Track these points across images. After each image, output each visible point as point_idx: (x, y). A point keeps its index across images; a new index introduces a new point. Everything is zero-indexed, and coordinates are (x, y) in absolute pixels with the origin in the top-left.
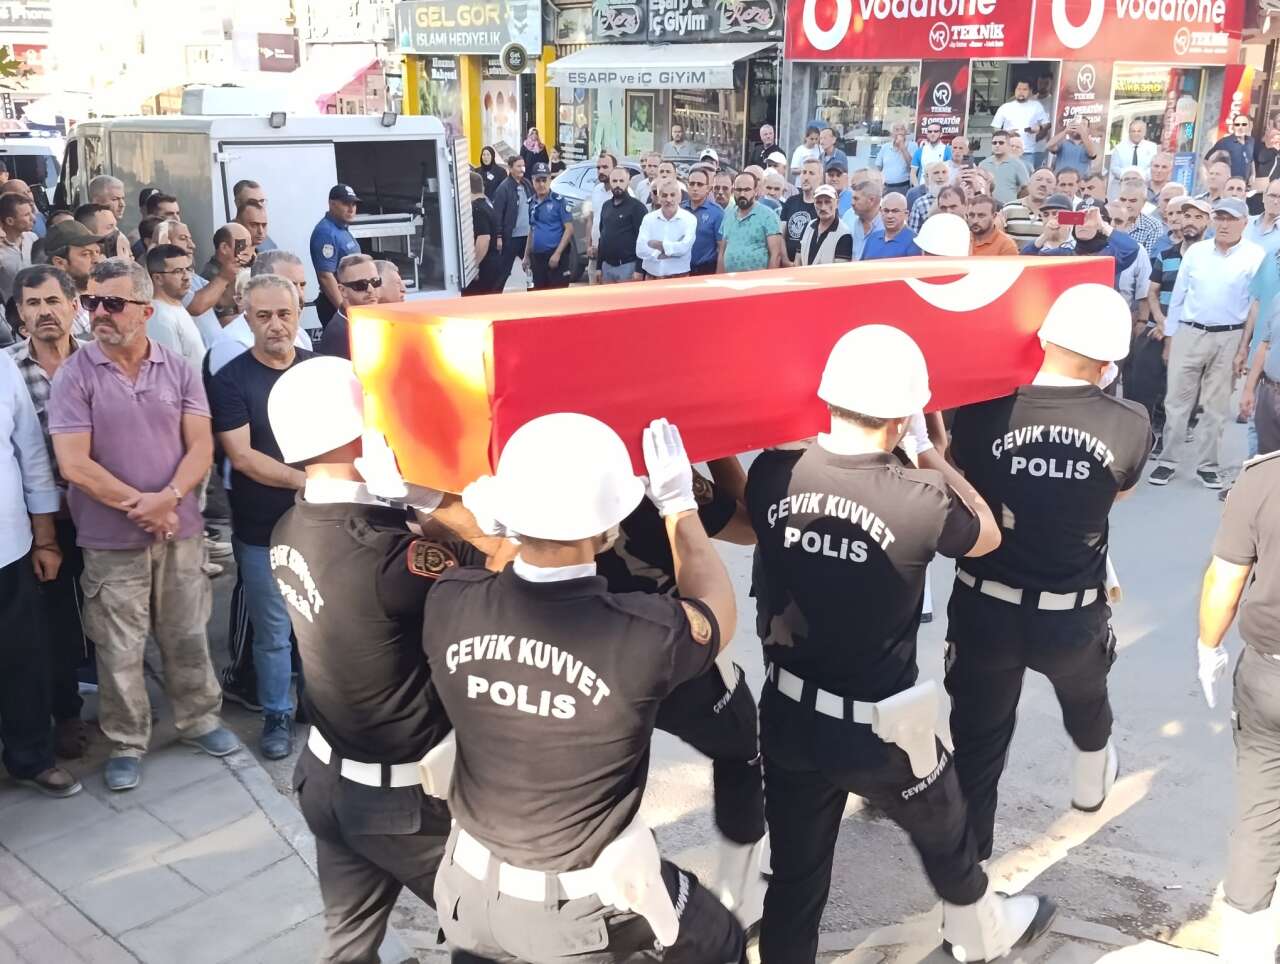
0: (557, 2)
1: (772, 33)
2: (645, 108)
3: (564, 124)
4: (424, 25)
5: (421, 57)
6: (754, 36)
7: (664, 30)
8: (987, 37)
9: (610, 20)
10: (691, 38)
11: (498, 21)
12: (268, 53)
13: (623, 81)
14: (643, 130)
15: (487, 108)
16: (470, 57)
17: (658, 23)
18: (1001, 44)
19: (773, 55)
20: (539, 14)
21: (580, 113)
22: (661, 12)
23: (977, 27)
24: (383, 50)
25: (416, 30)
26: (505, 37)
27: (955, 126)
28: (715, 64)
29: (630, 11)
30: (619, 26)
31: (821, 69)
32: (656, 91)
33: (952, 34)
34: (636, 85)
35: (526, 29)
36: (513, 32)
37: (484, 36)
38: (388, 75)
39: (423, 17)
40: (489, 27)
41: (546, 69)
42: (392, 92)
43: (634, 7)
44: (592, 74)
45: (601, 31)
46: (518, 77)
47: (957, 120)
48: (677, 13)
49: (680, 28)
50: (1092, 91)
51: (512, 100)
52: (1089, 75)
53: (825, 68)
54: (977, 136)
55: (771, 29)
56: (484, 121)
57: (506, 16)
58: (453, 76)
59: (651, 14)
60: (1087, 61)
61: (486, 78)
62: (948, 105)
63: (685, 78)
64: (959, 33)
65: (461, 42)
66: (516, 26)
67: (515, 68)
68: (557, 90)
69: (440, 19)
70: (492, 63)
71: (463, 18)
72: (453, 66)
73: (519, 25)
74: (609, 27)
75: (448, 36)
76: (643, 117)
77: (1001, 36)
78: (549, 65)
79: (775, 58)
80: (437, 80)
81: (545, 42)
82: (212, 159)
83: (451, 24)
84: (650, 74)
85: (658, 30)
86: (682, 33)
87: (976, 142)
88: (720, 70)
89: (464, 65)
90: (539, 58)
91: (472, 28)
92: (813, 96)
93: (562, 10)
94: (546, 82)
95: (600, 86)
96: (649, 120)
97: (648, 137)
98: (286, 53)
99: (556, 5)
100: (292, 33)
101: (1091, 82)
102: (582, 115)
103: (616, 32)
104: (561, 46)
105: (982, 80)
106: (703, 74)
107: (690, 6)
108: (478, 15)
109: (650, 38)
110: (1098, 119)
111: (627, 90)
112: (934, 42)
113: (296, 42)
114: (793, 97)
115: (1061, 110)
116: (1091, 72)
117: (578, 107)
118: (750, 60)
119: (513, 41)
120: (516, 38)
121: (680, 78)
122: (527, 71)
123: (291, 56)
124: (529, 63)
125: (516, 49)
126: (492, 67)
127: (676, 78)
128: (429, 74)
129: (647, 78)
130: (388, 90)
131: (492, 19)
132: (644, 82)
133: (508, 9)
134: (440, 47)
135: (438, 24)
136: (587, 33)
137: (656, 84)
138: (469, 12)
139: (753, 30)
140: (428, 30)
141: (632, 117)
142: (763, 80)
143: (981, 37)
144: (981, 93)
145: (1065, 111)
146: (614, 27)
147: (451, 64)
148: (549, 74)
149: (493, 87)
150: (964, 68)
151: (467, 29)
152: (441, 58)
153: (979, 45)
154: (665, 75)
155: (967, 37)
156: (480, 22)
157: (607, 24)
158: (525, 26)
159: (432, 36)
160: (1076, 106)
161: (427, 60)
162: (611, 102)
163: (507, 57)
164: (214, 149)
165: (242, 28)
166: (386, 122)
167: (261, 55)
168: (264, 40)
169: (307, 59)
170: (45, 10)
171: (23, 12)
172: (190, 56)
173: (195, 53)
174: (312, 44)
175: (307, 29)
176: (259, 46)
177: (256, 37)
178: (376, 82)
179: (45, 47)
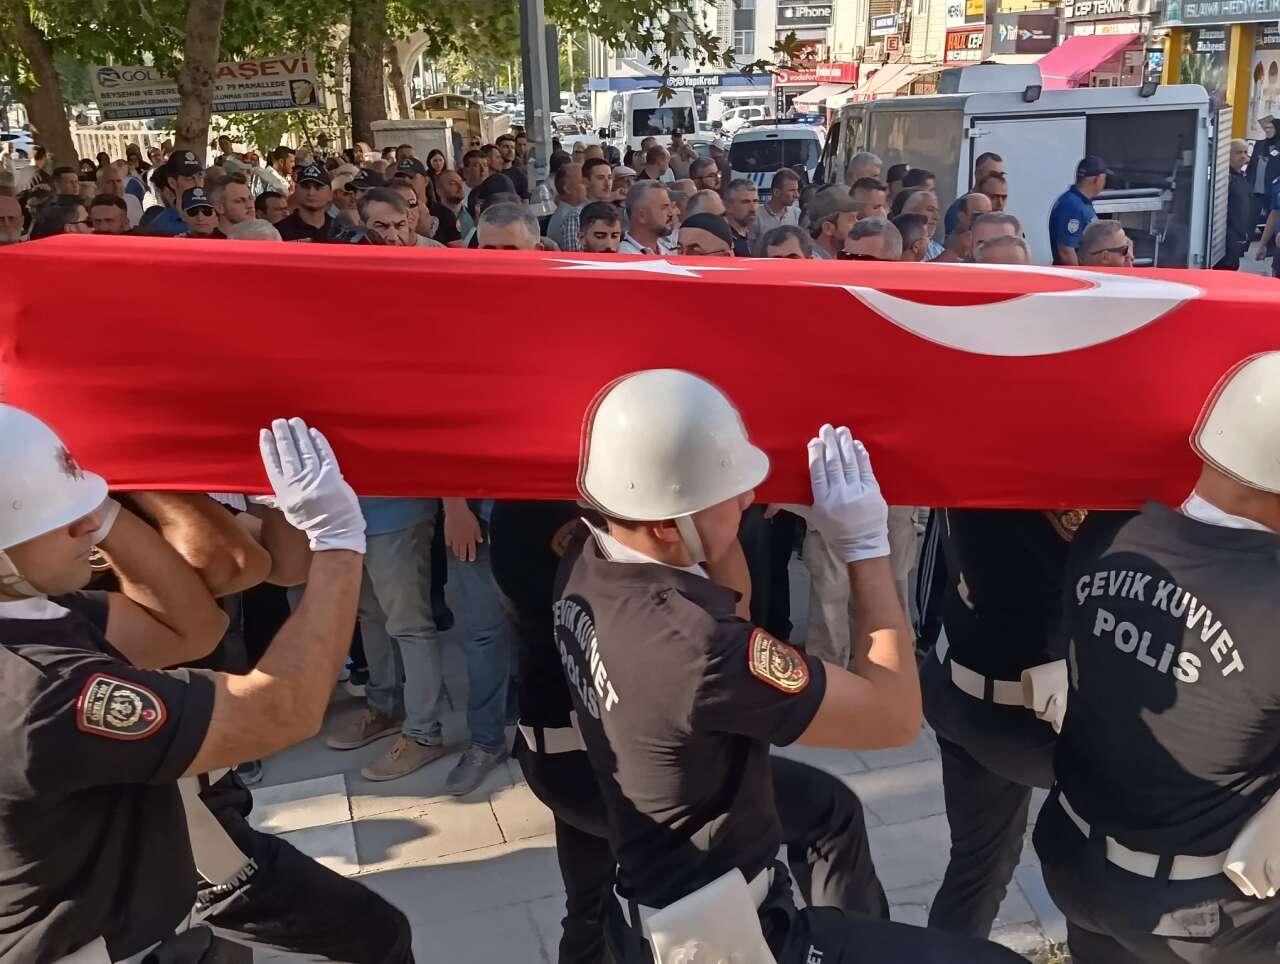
5: (1187, 29)
12: (1026, 34)
15: (1256, 81)
16: (1243, 26)
24: (1147, 24)
37: (1262, 2)
38: (1149, 50)
42: (1152, 66)
56: (1252, 95)
58: (1221, 47)
61: (1259, 47)
65: (1234, 11)
70: (1268, 30)
72: (1222, 36)
75: (1221, 7)
80: (1203, 53)
82: (964, 134)
89: (1236, 35)
98: (1044, 34)
100: (1054, 13)
113: (1056, 22)
123: (1049, 37)
126: (1267, 35)
128: (1194, 47)
130: (1147, 66)
134: (1211, 17)
147: (1221, 35)
149: (1267, 57)
152: (1209, 29)
159: (1204, 7)
161: (1193, 33)
164: (967, 124)
165: (1006, 11)
166: (1144, 92)
167: (1019, 36)
168: (1025, 20)
169: (1066, 38)
170: (824, 7)
171: (806, 10)
172: (950, 42)
173: (956, 39)
174: (1073, 23)
175: (1071, 8)
176: (1019, 28)
177: (1016, 19)
178: (1135, 59)
179: (819, 41)
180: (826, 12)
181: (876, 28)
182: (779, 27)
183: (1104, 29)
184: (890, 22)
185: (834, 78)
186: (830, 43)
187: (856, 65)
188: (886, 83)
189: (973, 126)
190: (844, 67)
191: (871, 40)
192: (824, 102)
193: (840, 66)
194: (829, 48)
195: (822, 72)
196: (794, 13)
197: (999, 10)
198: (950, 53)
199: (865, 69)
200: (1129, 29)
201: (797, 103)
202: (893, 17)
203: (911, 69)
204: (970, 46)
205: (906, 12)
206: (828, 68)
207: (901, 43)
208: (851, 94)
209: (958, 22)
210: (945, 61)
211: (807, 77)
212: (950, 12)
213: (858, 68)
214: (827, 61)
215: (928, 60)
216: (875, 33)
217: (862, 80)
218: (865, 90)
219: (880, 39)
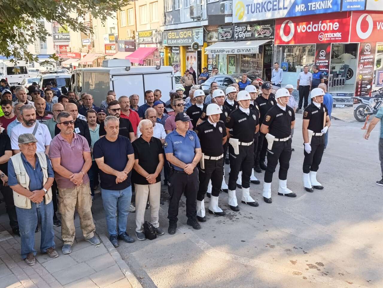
0: (208, 30)
1: (270, 37)
2: (233, 59)
3: (210, 65)
4: (170, 38)
5: (169, 47)
6: (265, 38)
7: (239, 37)
8: (336, 37)
9: (223, 35)
10: (247, 39)
11: (191, 36)
12: (127, 47)
13: (226, 52)
14: (232, 66)
15: (188, 61)
16: (183, 46)
17: (237, 35)
18: (340, 39)
19: (271, 43)
20: (202, 34)
21: (214, 61)
22: (238, 32)
23: (333, 34)
24: (158, 45)
25: (168, 39)
26: (193, 40)
27: (327, 63)
28: (253, 46)
29: (229, 32)
30: (225, 36)
31: (285, 47)
32: (236, 55)
33: (325, 36)
34: (230, 53)
35: (199, 38)
36: (195, 39)
37: (187, 40)
38: (160, 52)
39: (170, 35)
40: (189, 38)
41: (204, 49)
42: (161, 56)
43: (230, 31)
44: (218, 50)
45: (220, 38)
46: (196, 52)
47: (327, 61)
48: (243, 32)
49: (243, 36)
50: (370, 52)
51: (195, 58)
52: (369, 47)
53: (287, 47)
54: (334, 65)
55: (270, 36)
56: (187, 64)
57: (193, 35)
58: (178, 52)
59: (235, 33)
60: (368, 43)
61: (187, 52)
62: (324, 57)
63: (244, 51)
64: (328, 36)
65: (180, 42)
66: (196, 37)
67: (196, 49)
68: (208, 55)
69: (175, 36)
70: (189, 48)
71: (181, 36)
72: (178, 49)
73: (197, 37)
74: (223, 37)
75: (177, 41)
76: (232, 62)
77: (341, 36)
78: (205, 48)
79: (272, 44)
80: (174, 53)
81: (204, 41)
82: (110, 80)
83: (178, 37)
84: (234, 50)
85: (237, 37)
86: (244, 38)
87: (334, 67)
88: (255, 48)
89: (181, 48)
90: (203, 46)
91: (184, 38)
92: (283, 55)
93: (209, 32)
94: (204, 53)
95: (220, 53)
96: (234, 62)
97: (234, 67)
98: (132, 47)
99: (207, 31)
100: (134, 41)
101: (369, 49)
102: (215, 62)
103: (225, 38)
104: (209, 42)
105: (335, 49)
106: (250, 49)
107: (246, 30)
108: (185, 34)
109: (235, 40)
110: (372, 60)
111: (228, 55)
112: (320, 38)
113: (135, 44)
114: (277, 55)
115: (360, 58)
116: (369, 46)
117: (213, 60)
118: (264, 45)
119: (195, 42)
120: (196, 41)
121: (243, 51)
122: (199, 50)
123: (134, 47)
124: (200, 47)
125: (196, 44)
126: (189, 49)
127: (242, 51)
128: (171, 51)
129: (233, 51)
130: (160, 56)
131: (189, 36)
132: (232, 52)
133: (194, 33)
134: (175, 44)
135: (174, 37)
136: (216, 39)
137: (236, 53)
138: (183, 34)
139: (265, 36)
140: (172, 39)
141: (229, 62)
142: (269, 50)
143: (334, 37)
144: (335, 52)
145: (361, 58)
146: (224, 37)
147: (178, 48)
148: (205, 51)
149: (189, 55)
150: (329, 46)
151: (182, 39)
152: (175, 47)
153: (334, 39)
154: (239, 50)
155: (330, 37)
156: (186, 37)
157: (222, 36)
158: (199, 37)
159: (172, 40)
160: (364, 56)
161: (171, 48)
162: (223, 58)
163: (193, 46)
164: (111, 77)
165: (120, 40)
166: (157, 68)
167: (125, 47)
168: (126, 43)
169: (138, 48)
170: (68, 35)
171: (62, 36)
172: (106, 48)
173: (108, 47)
174: (139, 44)
175: (138, 40)
176: (125, 45)
177: (124, 42)
178: (157, 54)
179: (68, 46)
180: (68, 37)
181: (84, 43)
182: (54, 41)
183: (148, 46)
184: (88, 41)
185: (73, 57)
186: (70, 46)
187: (79, 53)
188: (89, 59)
189: (112, 78)
190: (76, 54)
191: (83, 46)
192: (71, 63)
193: (75, 53)
194: (70, 48)
195: (69, 55)
196: (58, 37)
197: (118, 39)
198: (107, 51)
199: (82, 54)
200: (154, 46)
201: (63, 64)
202: (88, 39)
203: (96, 55)
204: (112, 49)
205: (92, 38)
206: (71, 54)
207: (92, 47)
208: (79, 62)
209: (108, 42)
210: (106, 53)
211: (65, 56)
212: (105, 39)
213: (80, 54)
214: (70, 52)
215: (101, 52)
216: (84, 44)
217: (82, 58)
218: (83, 61)
219: (85, 46)
